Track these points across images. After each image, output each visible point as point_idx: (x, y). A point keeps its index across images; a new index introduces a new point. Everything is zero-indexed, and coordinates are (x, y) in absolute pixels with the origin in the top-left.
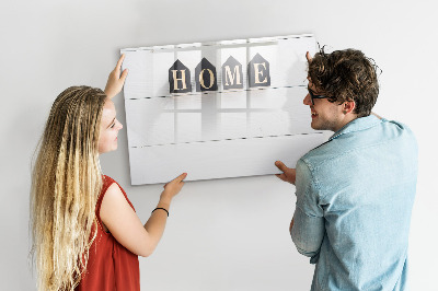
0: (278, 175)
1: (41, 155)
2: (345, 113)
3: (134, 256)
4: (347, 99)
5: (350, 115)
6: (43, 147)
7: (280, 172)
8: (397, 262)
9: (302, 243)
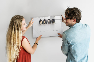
0: (58, 36)
1: (8, 31)
2: (74, 22)
3: (30, 54)
4: (74, 19)
5: (75, 22)
6: (9, 29)
7: (59, 35)
8: (86, 56)
9: (64, 51)
